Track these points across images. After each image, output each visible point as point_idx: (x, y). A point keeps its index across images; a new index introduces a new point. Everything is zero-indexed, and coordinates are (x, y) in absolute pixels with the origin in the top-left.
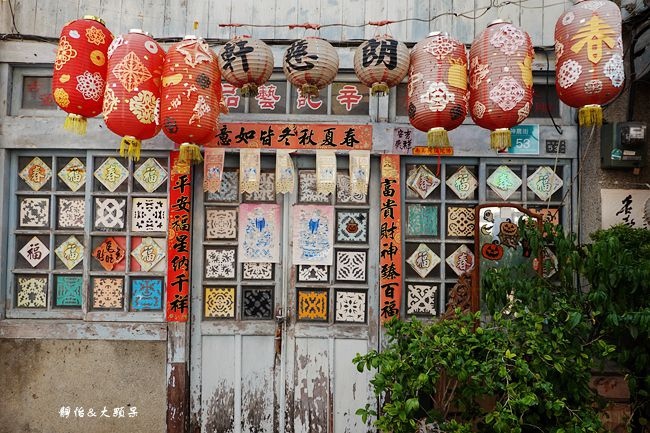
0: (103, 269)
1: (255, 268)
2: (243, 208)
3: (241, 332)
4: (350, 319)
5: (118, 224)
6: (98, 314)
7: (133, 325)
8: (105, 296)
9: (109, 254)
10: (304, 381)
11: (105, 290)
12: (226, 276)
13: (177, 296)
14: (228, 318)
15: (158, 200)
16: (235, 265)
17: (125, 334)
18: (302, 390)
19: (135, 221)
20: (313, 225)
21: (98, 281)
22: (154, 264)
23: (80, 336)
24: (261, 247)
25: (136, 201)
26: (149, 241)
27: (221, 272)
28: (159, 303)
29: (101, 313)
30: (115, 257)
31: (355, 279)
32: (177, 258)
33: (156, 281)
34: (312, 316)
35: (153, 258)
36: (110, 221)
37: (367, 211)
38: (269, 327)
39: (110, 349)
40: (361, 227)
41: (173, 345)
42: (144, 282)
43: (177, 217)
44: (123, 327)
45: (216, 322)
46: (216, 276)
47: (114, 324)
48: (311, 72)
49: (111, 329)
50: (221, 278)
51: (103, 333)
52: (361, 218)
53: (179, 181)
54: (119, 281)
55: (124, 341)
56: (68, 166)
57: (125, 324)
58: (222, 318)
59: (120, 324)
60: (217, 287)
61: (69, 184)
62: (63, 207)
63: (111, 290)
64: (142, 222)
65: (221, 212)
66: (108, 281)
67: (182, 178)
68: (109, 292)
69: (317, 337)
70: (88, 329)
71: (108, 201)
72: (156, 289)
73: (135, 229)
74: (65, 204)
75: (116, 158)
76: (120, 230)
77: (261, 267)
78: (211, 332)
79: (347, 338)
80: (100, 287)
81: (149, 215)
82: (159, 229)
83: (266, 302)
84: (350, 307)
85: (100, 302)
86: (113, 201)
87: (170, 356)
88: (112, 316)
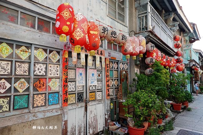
0: (38, 91)
1: (79, 87)
2: (77, 69)
3: (78, 107)
4: (99, 99)
5: (43, 74)
6: (37, 109)
7: (51, 110)
8: (38, 101)
9: (40, 85)
10: (91, 118)
11: (38, 99)
12: (73, 90)
13: (65, 98)
14: (74, 103)
15: (57, 66)
16: (75, 87)
17: (48, 114)
18: (91, 120)
19: (50, 72)
20: (93, 75)
21: (35, 96)
22: (56, 88)
23: (30, 119)
24: (81, 81)
25: (50, 65)
26: (54, 80)
27: (72, 89)
28: (58, 101)
29: (38, 108)
30: (42, 86)
31: (100, 88)
32: (65, 85)
33: (56, 94)
34: (92, 99)
35: (55, 86)
36: (40, 72)
37: (102, 71)
38: (83, 104)
39: (43, 121)
40: (101, 75)
41: (64, 115)
42: (52, 95)
43: (65, 71)
44: (48, 112)
45: (72, 105)
46: (71, 91)
47: (44, 111)
48: (116, 39)
49: (43, 114)
50: (72, 91)
51: (40, 116)
52: (101, 73)
53: (65, 60)
54: (44, 95)
55: (48, 117)
56: (20, 49)
57: (48, 111)
58: (73, 104)
59: (47, 111)
60: (71, 94)
61: (21, 57)
62: (18, 66)
63: (41, 99)
64: (52, 73)
65: (72, 70)
66: (40, 96)
67: (66, 59)
68: (39, 100)
69: (94, 105)
70: (34, 116)
71: (40, 65)
72: (56, 97)
73: (49, 76)
74: (18, 65)
75: (42, 49)
76: (44, 76)
77: (80, 87)
78: (71, 109)
79: (100, 104)
80: (37, 98)
81: (54, 71)
82: (57, 76)
83: (82, 97)
84: (99, 95)
85: (37, 104)
86: (42, 65)
87: (63, 119)
88: (43, 109)
